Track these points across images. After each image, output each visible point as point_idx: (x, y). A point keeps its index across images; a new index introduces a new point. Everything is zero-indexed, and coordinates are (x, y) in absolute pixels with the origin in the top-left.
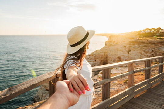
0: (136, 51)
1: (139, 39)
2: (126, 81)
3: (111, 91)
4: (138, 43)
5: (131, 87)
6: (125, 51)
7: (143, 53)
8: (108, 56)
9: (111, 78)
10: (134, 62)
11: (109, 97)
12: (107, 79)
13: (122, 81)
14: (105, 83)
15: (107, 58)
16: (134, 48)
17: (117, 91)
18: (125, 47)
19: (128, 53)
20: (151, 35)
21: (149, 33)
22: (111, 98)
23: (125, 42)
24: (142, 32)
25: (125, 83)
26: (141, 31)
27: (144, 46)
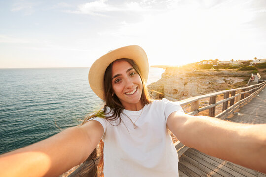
0: (192, 83)
1: (196, 71)
4: (195, 75)
6: (182, 83)
7: (199, 85)
8: (165, 88)
15: (163, 90)
16: (191, 80)
18: (182, 79)
19: (185, 85)
20: (208, 67)
21: (206, 65)
23: (182, 75)
24: (200, 64)
26: (198, 63)
27: (201, 78)
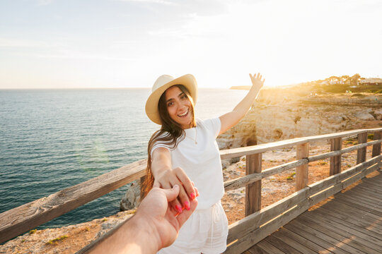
0: (310, 119)
1: (316, 97)
2: (292, 176)
3: (264, 193)
4: (316, 104)
5: (303, 190)
6: (290, 119)
7: (324, 122)
8: (257, 127)
9: (263, 171)
10: (308, 141)
11: (259, 210)
12: (255, 174)
13: (284, 176)
14: (251, 182)
15: (254, 131)
16: (307, 113)
17: (274, 195)
18: (290, 110)
19: (296, 122)
20: (341, 88)
21: (337, 85)
22: (262, 210)
23: (290, 103)
24: (323, 83)
25: (290, 180)
26: (320, 81)
27: (327, 110)
